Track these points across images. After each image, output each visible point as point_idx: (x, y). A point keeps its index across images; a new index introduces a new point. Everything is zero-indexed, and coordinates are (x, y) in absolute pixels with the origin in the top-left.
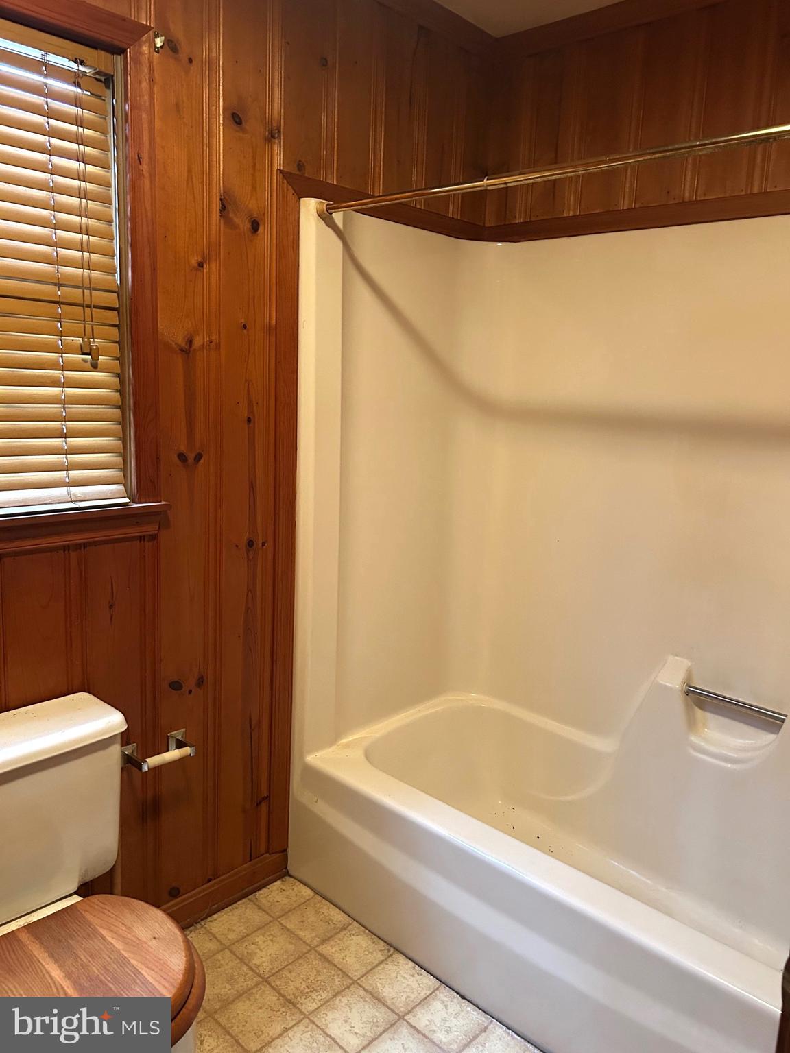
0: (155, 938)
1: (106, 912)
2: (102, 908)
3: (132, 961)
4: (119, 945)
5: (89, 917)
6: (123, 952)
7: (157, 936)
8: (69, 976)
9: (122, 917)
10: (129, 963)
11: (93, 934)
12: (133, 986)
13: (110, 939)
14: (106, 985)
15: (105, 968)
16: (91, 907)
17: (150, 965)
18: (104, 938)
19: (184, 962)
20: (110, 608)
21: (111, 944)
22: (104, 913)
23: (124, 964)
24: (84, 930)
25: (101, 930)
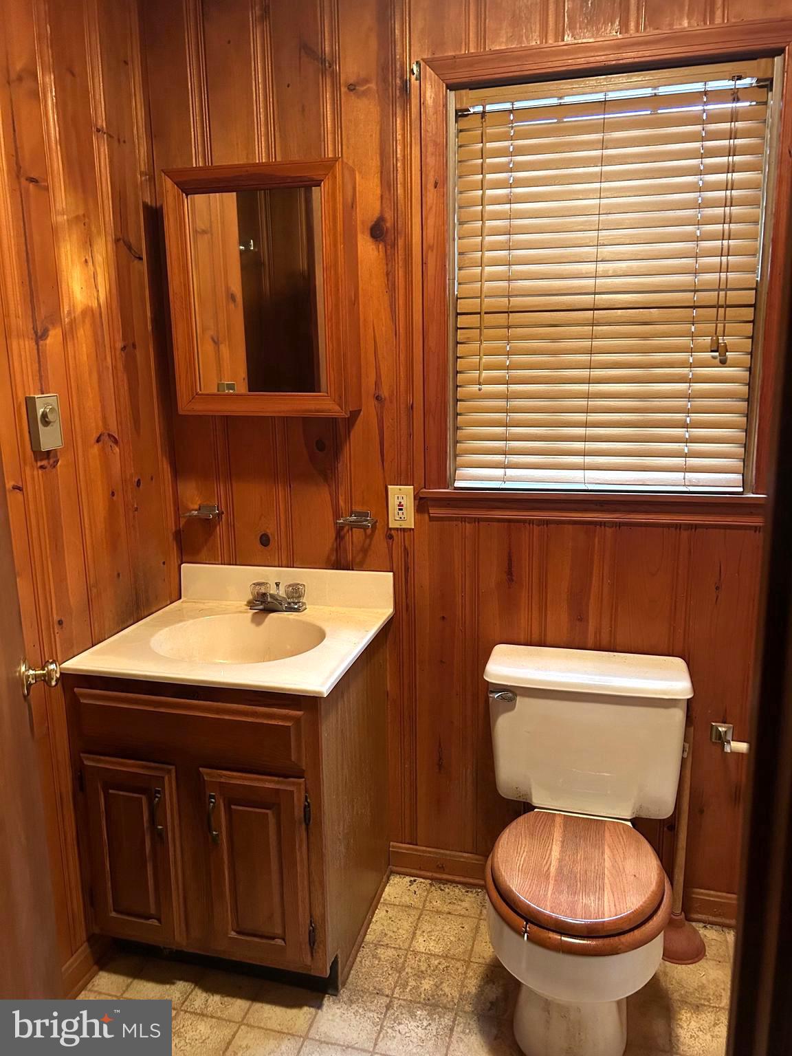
0: (635, 876)
1: (621, 838)
2: (621, 834)
3: (606, 878)
4: (608, 864)
5: (607, 834)
6: (606, 870)
7: (637, 876)
8: (560, 860)
9: (627, 848)
10: (603, 879)
11: (600, 847)
12: (591, 894)
13: (606, 856)
14: (576, 882)
15: (586, 871)
16: (615, 829)
17: (614, 890)
18: (603, 853)
19: (639, 905)
20: (716, 589)
21: (604, 859)
22: (618, 837)
23: (600, 877)
24: (596, 841)
25: (606, 847)
